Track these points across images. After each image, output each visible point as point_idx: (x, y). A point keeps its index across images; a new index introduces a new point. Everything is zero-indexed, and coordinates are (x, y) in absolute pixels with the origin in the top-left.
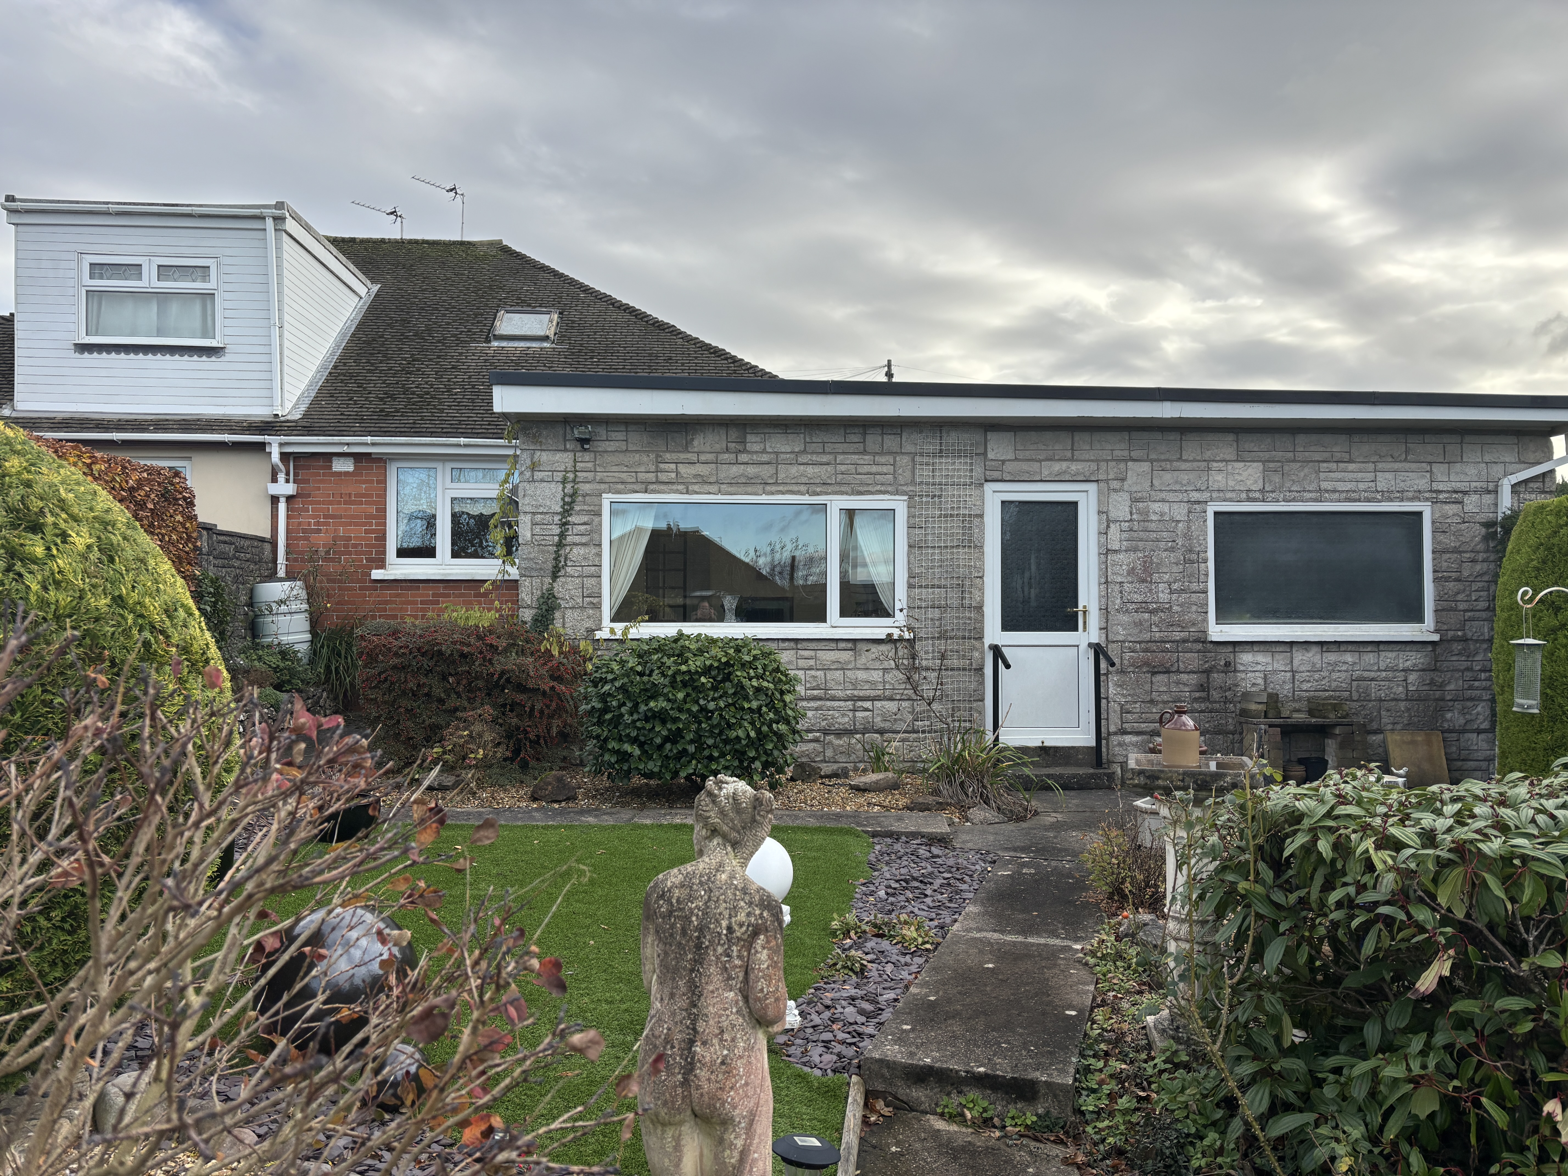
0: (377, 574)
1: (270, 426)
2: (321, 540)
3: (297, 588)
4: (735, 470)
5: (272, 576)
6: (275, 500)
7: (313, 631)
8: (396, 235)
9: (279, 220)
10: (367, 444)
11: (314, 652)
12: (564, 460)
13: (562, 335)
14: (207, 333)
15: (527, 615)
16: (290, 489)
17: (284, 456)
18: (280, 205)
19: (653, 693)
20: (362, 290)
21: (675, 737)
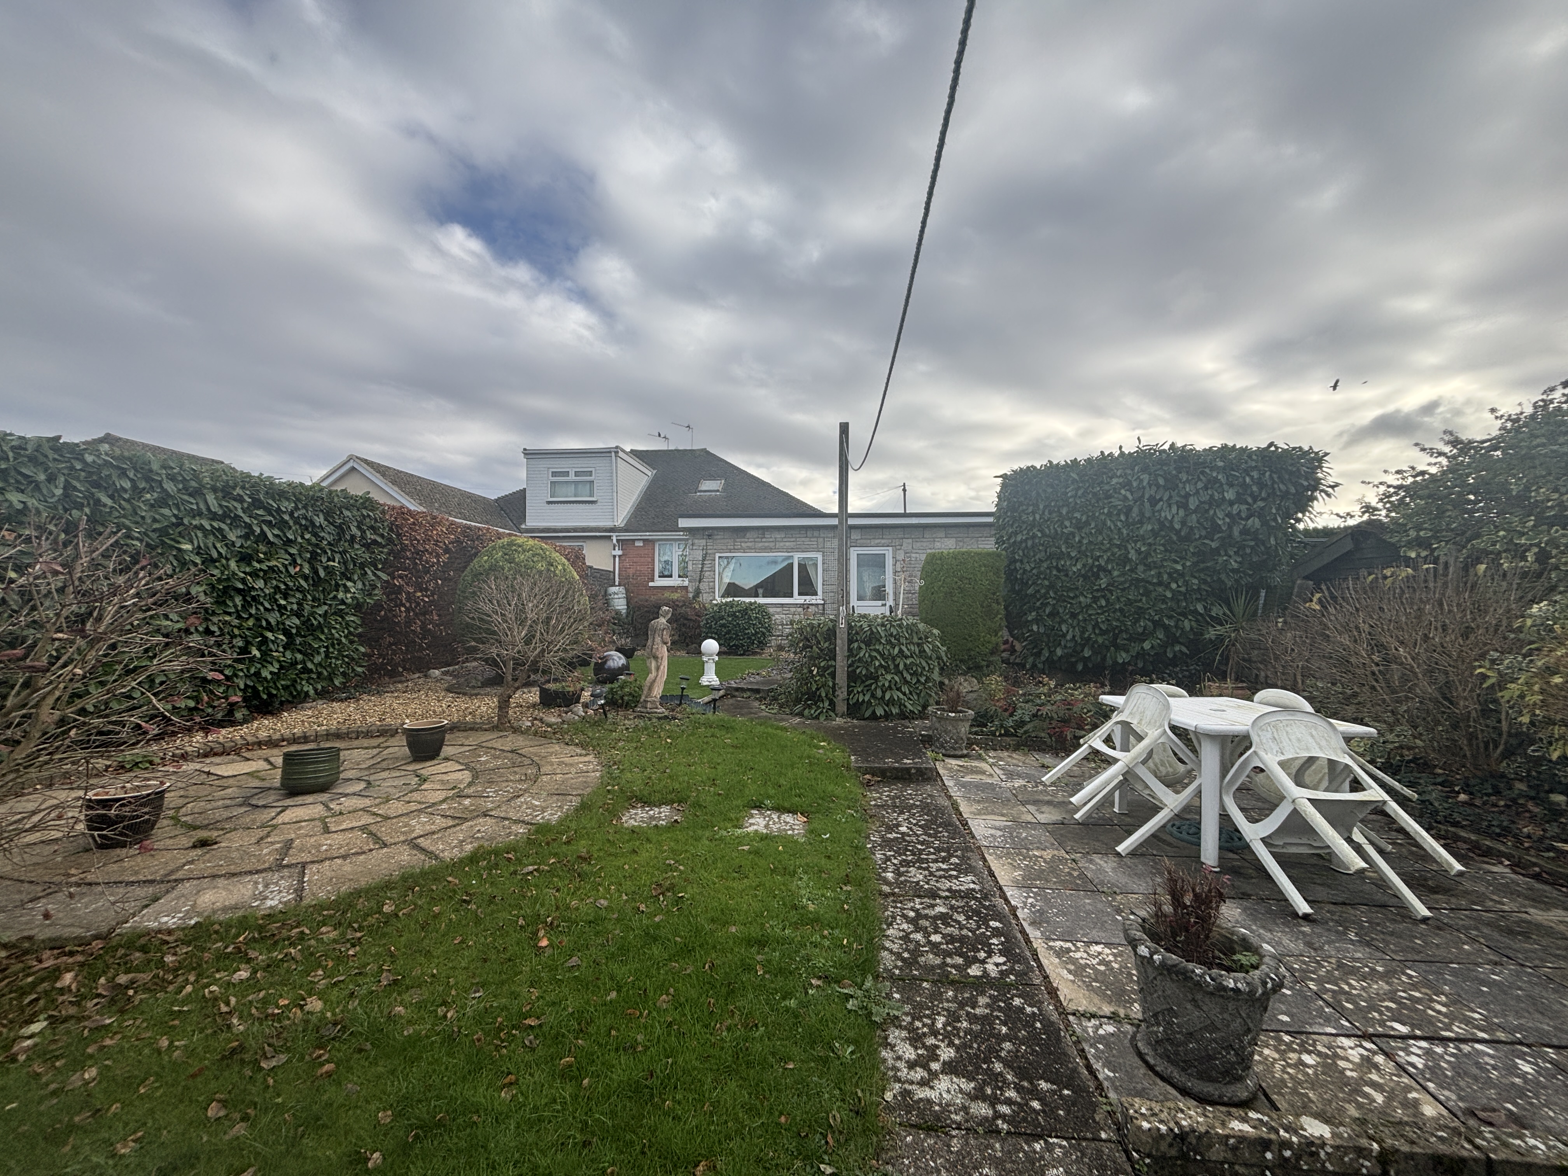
0: (651, 584)
1: (613, 530)
2: (631, 571)
3: (622, 589)
4: (760, 545)
5: (614, 585)
6: (614, 557)
7: (628, 604)
8: (665, 448)
9: (616, 453)
10: (647, 535)
11: (628, 613)
12: (703, 542)
13: (724, 489)
14: (591, 495)
15: (691, 595)
16: (620, 553)
17: (618, 541)
18: (617, 447)
19: (722, 618)
20: (649, 474)
21: (728, 632)
